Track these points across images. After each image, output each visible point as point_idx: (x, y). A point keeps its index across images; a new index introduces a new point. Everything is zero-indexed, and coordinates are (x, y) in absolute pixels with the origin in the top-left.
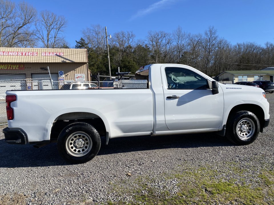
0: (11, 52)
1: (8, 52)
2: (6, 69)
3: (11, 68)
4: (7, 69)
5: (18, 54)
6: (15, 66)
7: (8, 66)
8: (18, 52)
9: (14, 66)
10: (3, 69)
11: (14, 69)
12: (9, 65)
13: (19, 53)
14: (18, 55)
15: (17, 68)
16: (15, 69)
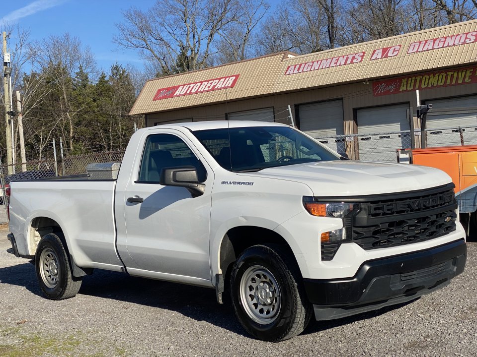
0: (452, 37)
1: (446, 38)
2: (442, 84)
3: (454, 82)
4: (445, 85)
5: (466, 38)
6: (464, 73)
7: (447, 76)
8: (467, 34)
9: (460, 74)
10: (435, 85)
11: (460, 81)
12: (450, 73)
13: (469, 36)
14: (467, 41)
15: (467, 79)
16: (464, 82)
